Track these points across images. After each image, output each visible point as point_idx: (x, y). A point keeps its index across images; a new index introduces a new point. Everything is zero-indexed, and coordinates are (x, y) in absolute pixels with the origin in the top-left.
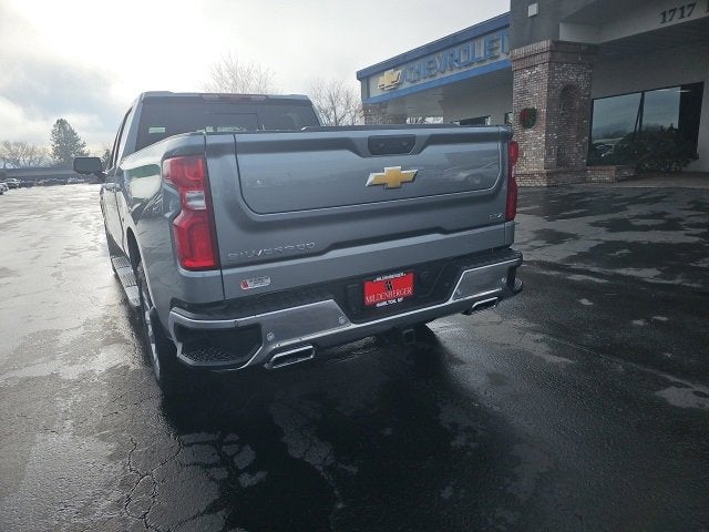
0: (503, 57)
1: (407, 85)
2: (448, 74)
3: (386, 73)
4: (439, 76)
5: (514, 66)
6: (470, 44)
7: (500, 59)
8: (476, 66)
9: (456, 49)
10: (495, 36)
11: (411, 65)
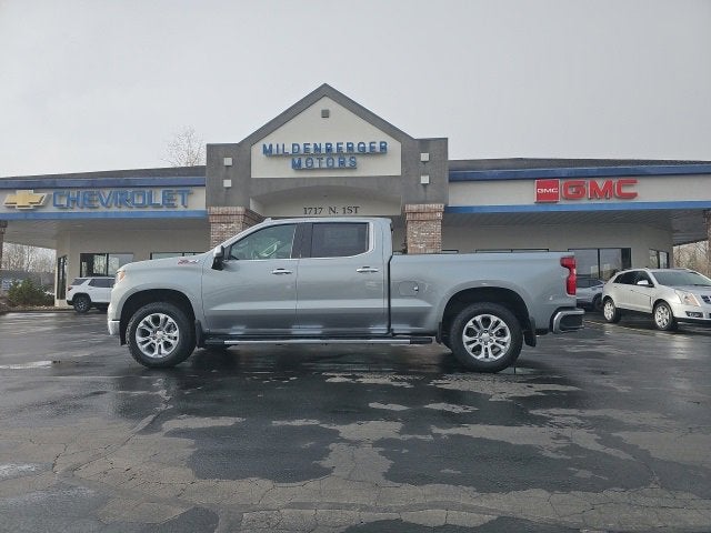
0: (181, 208)
1: (51, 209)
2: (114, 209)
3: (18, 191)
4: (103, 209)
5: (212, 219)
6: (147, 190)
7: (178, 209)
8: (150, 209)
9: (130, 191)
10: (174, 189)
11: (66, 191)
